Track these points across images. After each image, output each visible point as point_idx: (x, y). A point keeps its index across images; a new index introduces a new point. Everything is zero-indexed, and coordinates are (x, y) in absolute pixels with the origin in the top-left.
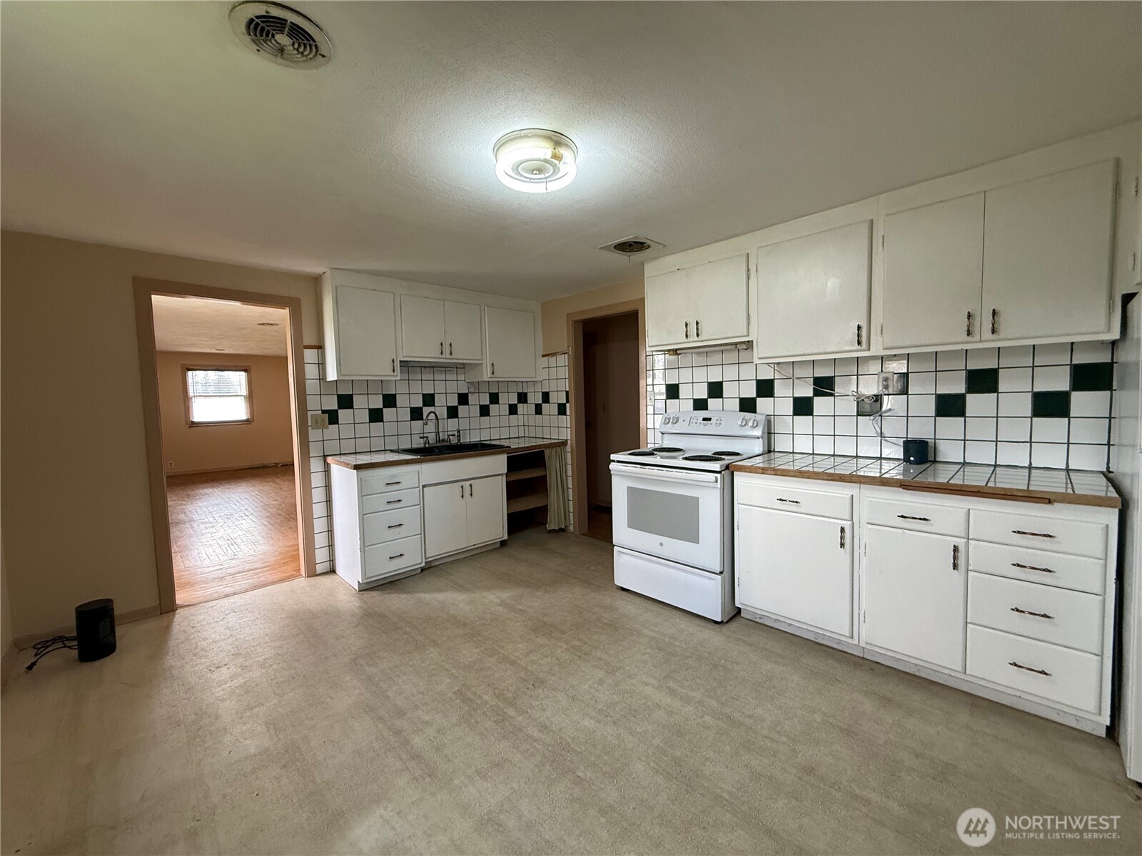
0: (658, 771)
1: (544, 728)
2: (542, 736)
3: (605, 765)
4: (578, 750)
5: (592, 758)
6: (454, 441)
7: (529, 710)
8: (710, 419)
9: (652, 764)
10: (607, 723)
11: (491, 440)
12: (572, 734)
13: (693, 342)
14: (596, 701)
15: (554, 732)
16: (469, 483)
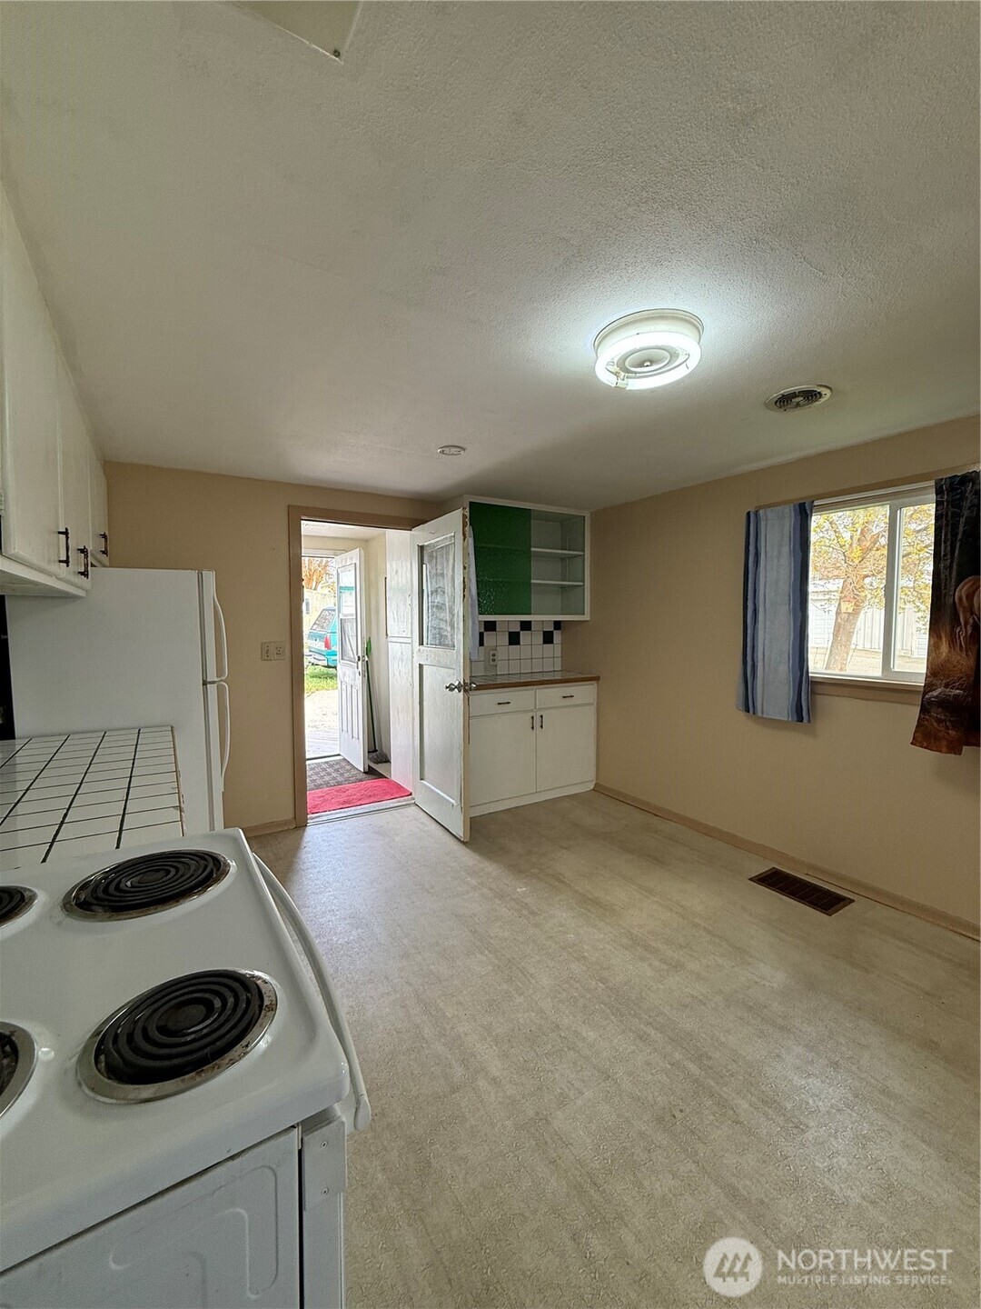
0: (531, 976)
1: (642, 1037)
2: (645, 1028)
3: (577, 988)
4: (602, 1006)
5: (589, 996)
7: (669, 1066)
9: (533, 981)
10: (567, 1029)
12: (609, 1024)
14: (575, 1063)
15: (631, 1030)
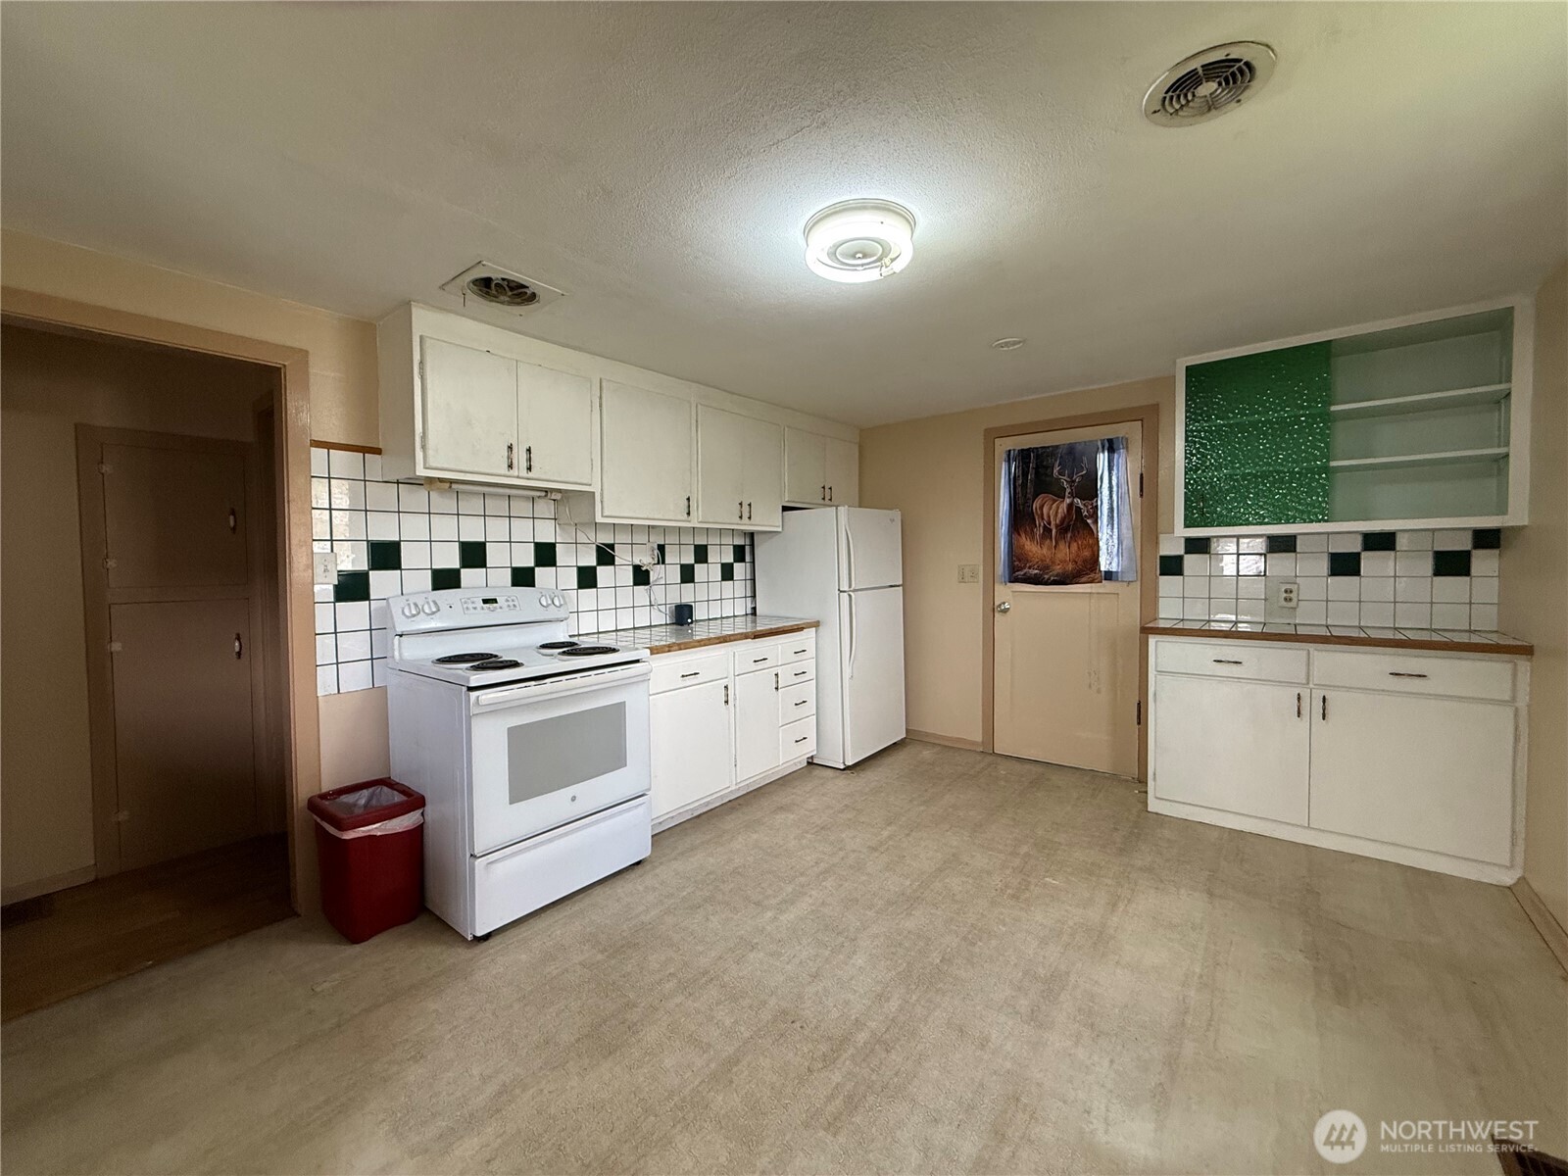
8: (494, 601)
13: (518, 477)
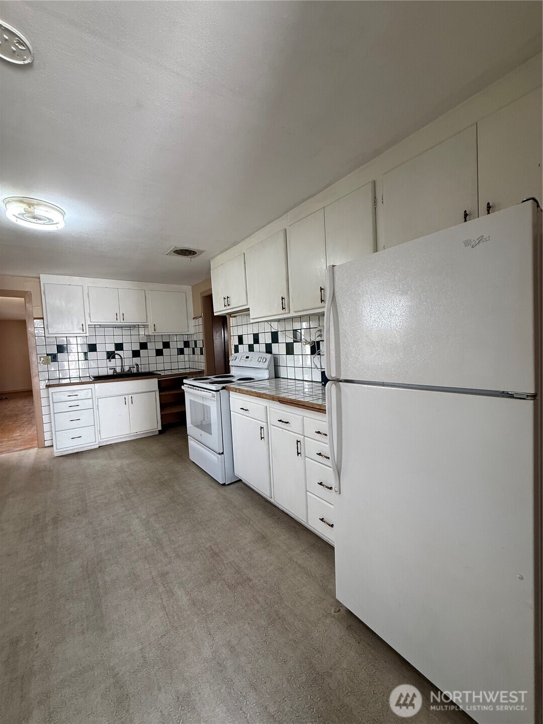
6: (134, 370)
8: (248, 357)
11: (157, 371)
16: (130, 396)
